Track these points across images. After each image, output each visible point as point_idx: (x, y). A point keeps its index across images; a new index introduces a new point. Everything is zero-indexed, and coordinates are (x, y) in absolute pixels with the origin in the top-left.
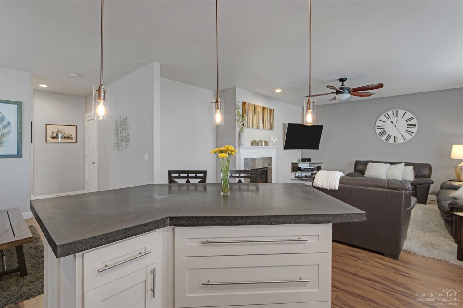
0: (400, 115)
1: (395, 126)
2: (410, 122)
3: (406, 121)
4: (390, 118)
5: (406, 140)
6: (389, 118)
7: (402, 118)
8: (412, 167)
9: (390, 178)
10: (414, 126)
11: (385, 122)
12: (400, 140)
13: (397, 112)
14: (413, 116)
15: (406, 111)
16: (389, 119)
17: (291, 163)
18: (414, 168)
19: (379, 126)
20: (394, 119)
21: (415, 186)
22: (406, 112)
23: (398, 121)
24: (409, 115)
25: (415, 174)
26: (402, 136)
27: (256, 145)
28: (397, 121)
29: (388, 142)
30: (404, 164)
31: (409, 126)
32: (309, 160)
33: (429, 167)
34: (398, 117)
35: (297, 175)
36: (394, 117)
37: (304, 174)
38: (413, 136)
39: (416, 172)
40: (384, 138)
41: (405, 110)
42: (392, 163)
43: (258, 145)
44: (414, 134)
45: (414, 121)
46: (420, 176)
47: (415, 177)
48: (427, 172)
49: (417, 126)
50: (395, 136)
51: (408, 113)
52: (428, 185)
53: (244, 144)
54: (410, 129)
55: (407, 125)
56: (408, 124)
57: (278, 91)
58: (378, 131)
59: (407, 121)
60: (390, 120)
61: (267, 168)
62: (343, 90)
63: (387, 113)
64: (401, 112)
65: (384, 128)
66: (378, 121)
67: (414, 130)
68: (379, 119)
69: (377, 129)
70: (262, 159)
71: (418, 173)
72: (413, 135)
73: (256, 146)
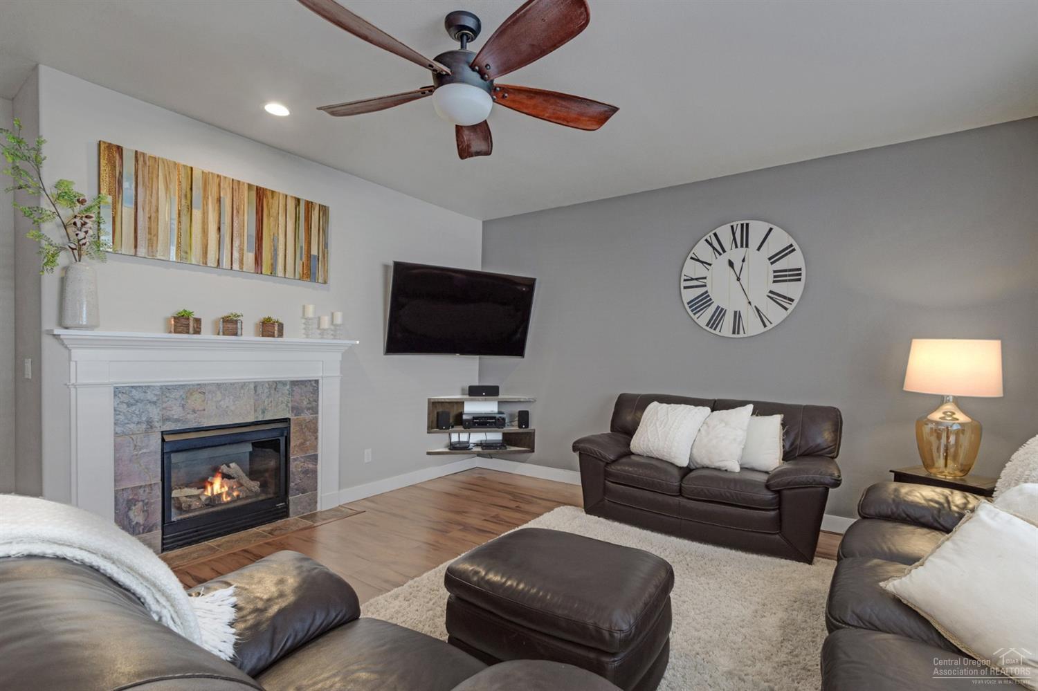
0: (755, 240)
1: (738, 279)
2: (780, 265)
3: (770, 259)
4: (724, 251)
5: (769, 327)
6: (721, 252)
7: (759, 249)
8: (777, 419)
9: (703, 459)
10: (794, 275)
11: (710, 265)
12: (752, 326)
13: (745, 228)
14: (792, 241)
15: (772, 226)
16: (720, 254)
17: (429, 400)
18: (784, 425)
19: (692, 279)
20: (736, 254)
21: (779, 492)
22: (771, 229)
23: (746, 259)
24: (780, 239)
25: (787, 447)
26: (758, 310)
27: (188, 333)
28: (743, 261)
29: (717, 332)
30: (750, 407)
31: (779, 276)
32: (492, 391)
33: (834, 418)
34: (747, 246)
35: (455, 438)
36: (736, 247)
37: (476, 437)
38: (789, 311)
39: (792, 436)
40: (704, 318)
41: (768, 222)
42: (716, 406)
43: (197, 331)
44: (794, 304)
45: (795, 260)
46: (802, 451)
47: (787, 457)
48: (824, 437)
49: (803, 277)
50: (735, 312)
51: (777, 230)
52: (821, 489)
53: (84, 321)
54: (782, 288)
55: (772, 275)
56: (775, 272)
57: (277, 109)
58: (689, 295)
59: (774, 259)
60: (724, 258)
61: (287, 420)
62: (449, 67)
63: (715, 235)
64: (757, 230)
65: (705, 286)
66: (689, 260)
67: (793, 290)
68: (691, 255)
69: (685, 288)
70: (252, 386)
71: (798, 442)
72: (791, 307)
73: (185, 336)
